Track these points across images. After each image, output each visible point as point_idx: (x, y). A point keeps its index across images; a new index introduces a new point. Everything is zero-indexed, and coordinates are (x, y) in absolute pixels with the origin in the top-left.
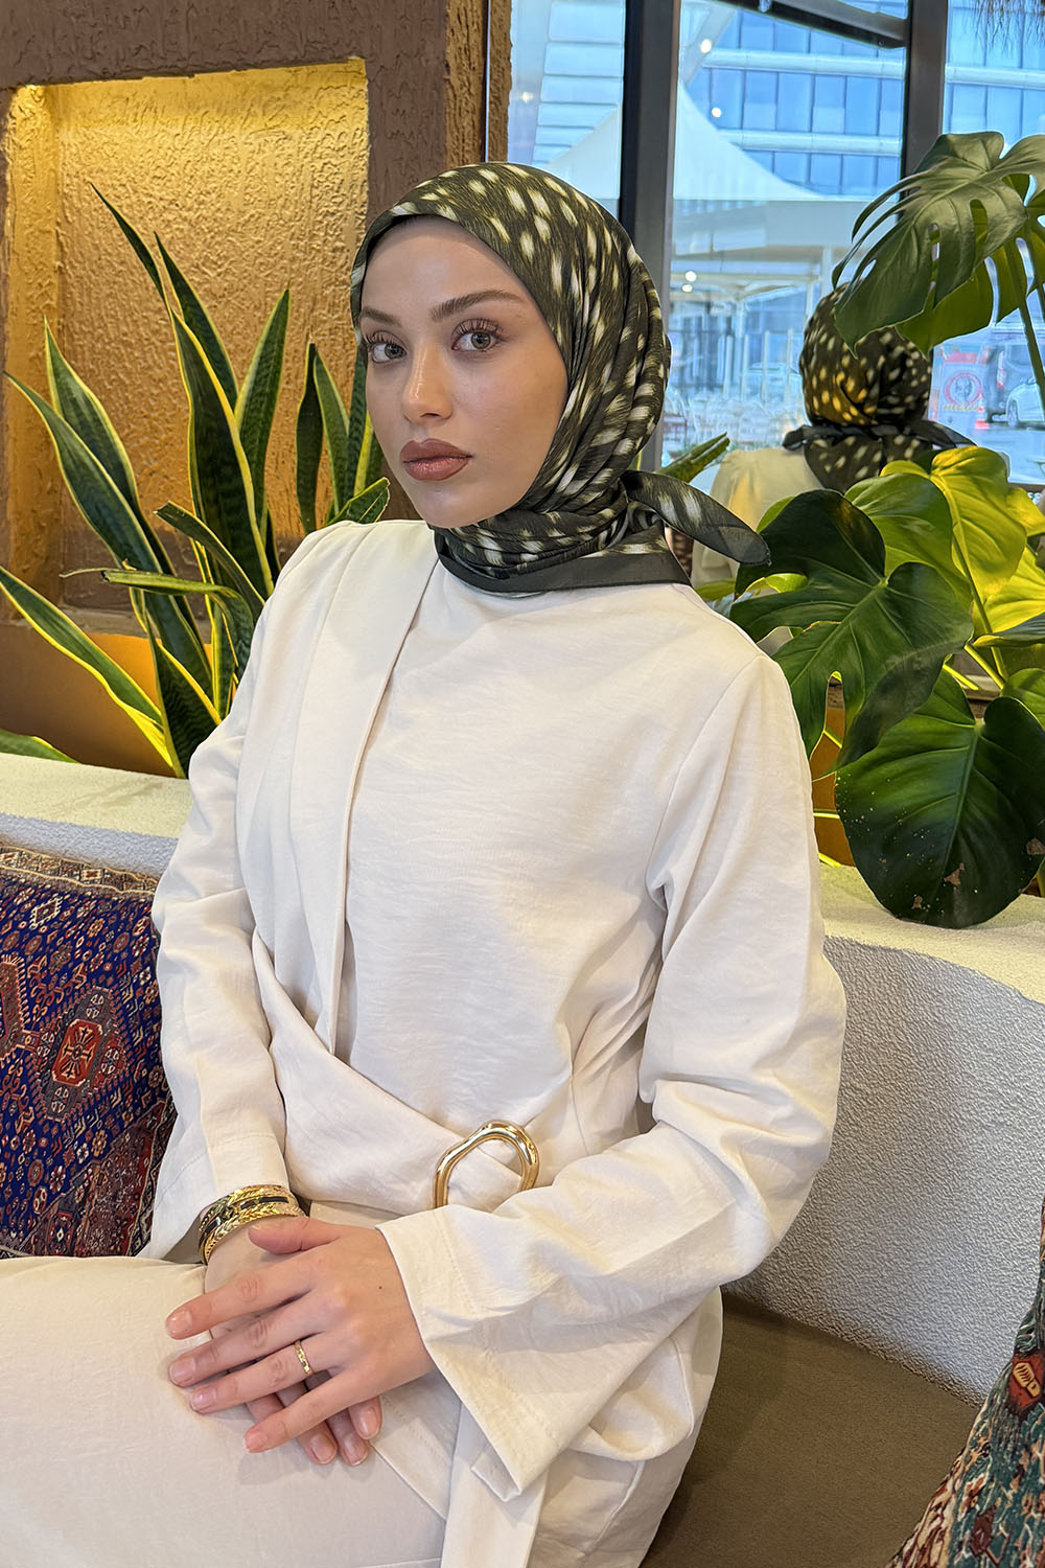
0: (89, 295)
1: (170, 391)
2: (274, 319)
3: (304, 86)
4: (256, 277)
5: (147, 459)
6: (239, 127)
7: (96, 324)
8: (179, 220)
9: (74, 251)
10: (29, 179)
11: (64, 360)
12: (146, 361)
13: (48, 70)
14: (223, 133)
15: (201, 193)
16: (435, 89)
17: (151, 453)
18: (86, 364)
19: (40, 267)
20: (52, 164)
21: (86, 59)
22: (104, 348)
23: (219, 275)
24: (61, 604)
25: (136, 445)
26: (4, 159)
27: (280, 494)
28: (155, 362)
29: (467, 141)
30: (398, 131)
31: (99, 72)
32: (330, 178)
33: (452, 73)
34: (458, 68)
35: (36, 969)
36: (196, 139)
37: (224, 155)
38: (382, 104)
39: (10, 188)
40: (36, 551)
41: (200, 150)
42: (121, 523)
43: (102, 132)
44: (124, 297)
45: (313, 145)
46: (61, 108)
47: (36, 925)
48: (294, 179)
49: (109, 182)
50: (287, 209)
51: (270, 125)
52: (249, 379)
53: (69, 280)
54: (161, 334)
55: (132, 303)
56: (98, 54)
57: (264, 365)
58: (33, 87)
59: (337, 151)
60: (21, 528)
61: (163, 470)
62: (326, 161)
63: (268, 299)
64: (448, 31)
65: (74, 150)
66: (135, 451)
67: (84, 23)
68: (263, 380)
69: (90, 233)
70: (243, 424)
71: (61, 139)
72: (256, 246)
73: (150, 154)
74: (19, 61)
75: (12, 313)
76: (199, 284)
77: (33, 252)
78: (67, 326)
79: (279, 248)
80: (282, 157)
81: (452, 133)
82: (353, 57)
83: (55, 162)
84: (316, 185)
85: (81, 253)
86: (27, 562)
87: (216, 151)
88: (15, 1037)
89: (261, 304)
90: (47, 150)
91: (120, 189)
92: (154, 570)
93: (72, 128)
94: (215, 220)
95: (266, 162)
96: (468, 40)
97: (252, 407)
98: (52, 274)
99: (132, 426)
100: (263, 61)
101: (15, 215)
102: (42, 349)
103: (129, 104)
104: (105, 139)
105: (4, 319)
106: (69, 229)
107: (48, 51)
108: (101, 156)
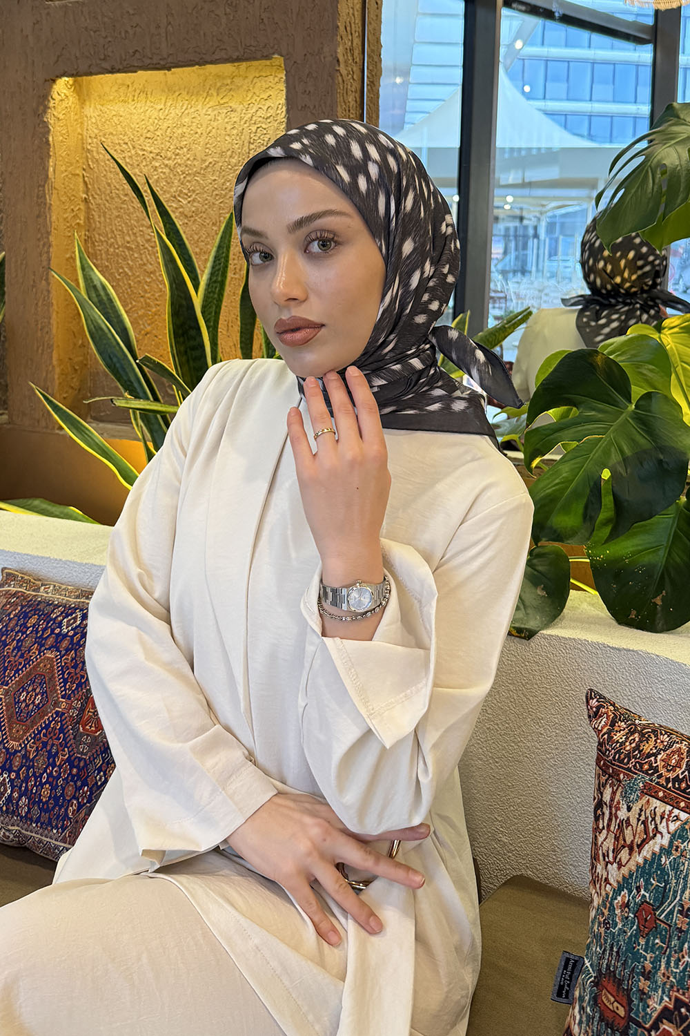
0: (105, 216)
1: (158, 279)
2: (223, 232)
3: (245, 75)
4: (213, 204)
5: (144, 325)
6: (201, 103)
7: (110, 236)
8: (162, 166)
9: (94, 187)
10: (65, 140)
11: (88, 260)
12: (142, 260)
13: (76, 67)
14: (191, 108)
15: (177, 148)
16: (330, 76)
17: (146, 321)
18: (103, 262)
19: (72, 198)
20: (79, 130)
21: (100, 59)
22: (114, 251)
23: (189, 202)
24: (89, 420)
25: (136, 315)
26: (48, 127)
27: (230, 347)
28: (148, 260)
29: (351, 111)
30: (306, 105)
31: (110, 69)
32: (261, 137)
33: (341, 66)
34: (345, 62)
35: (67, 659)
36: (173, 112)
37: (192, 122)
38: (295, 88)
39: (52, 146)
40: (73, 385)
41: (176, 119)
42: (125, 367)
43: (112, 108)
44: (127, 217)
45: (250, 115)
46: (85, 92)
47: (66, 631)
48: (238, 138)
49: (117, 142)
50: (234, 158)
51: (222, 102)
52: (207, 271)
53: (91, 207)
54: (151, 242)
55: (132, 222)
56: (109, 56)
57: (218, 262)
58: (67, 79)
59: (267, 118)
60: (63, 370)
61: (154, 331)
62: (259, 126)
63: (222, 218)
64: (339, 37)
65: (93, 120)
66: (135, 319)
67: (99, 35)
68: (217, 273)
69: (105, 175)
70: (204, 301)
71: (85, 113)
72: (213, 183)
73: (143, 122)
74: (57, 61)
75: (55, 229)
76: (176, 208)
77: (68, 188)
78: (91, 237)
79: (228, 184)
80: (230, 123)
81: (341, 106)
82: (276, 56)
83: (82, 128)
84: (252, 141)
85: (99, 188)
86: (66, 392)
87: (186, 120)
88: (55, 703)
89: (216, 222)
90: (76, 120)
91: (124, 146)
92: (148, 399)
93: (92, 105)
94: (186, 166)
95: (220, 127)
96: (352, 43)
97: (210, 290)
98: (80, 202)
99: (134, 303)
100: (217, 60)
101: (55, 164)
102: (74, 252)
103: (130, 89)
104: (114, 113)
105: (49, 233)
106: (91, 172)
107: (75, 54)
108: (112, 124)
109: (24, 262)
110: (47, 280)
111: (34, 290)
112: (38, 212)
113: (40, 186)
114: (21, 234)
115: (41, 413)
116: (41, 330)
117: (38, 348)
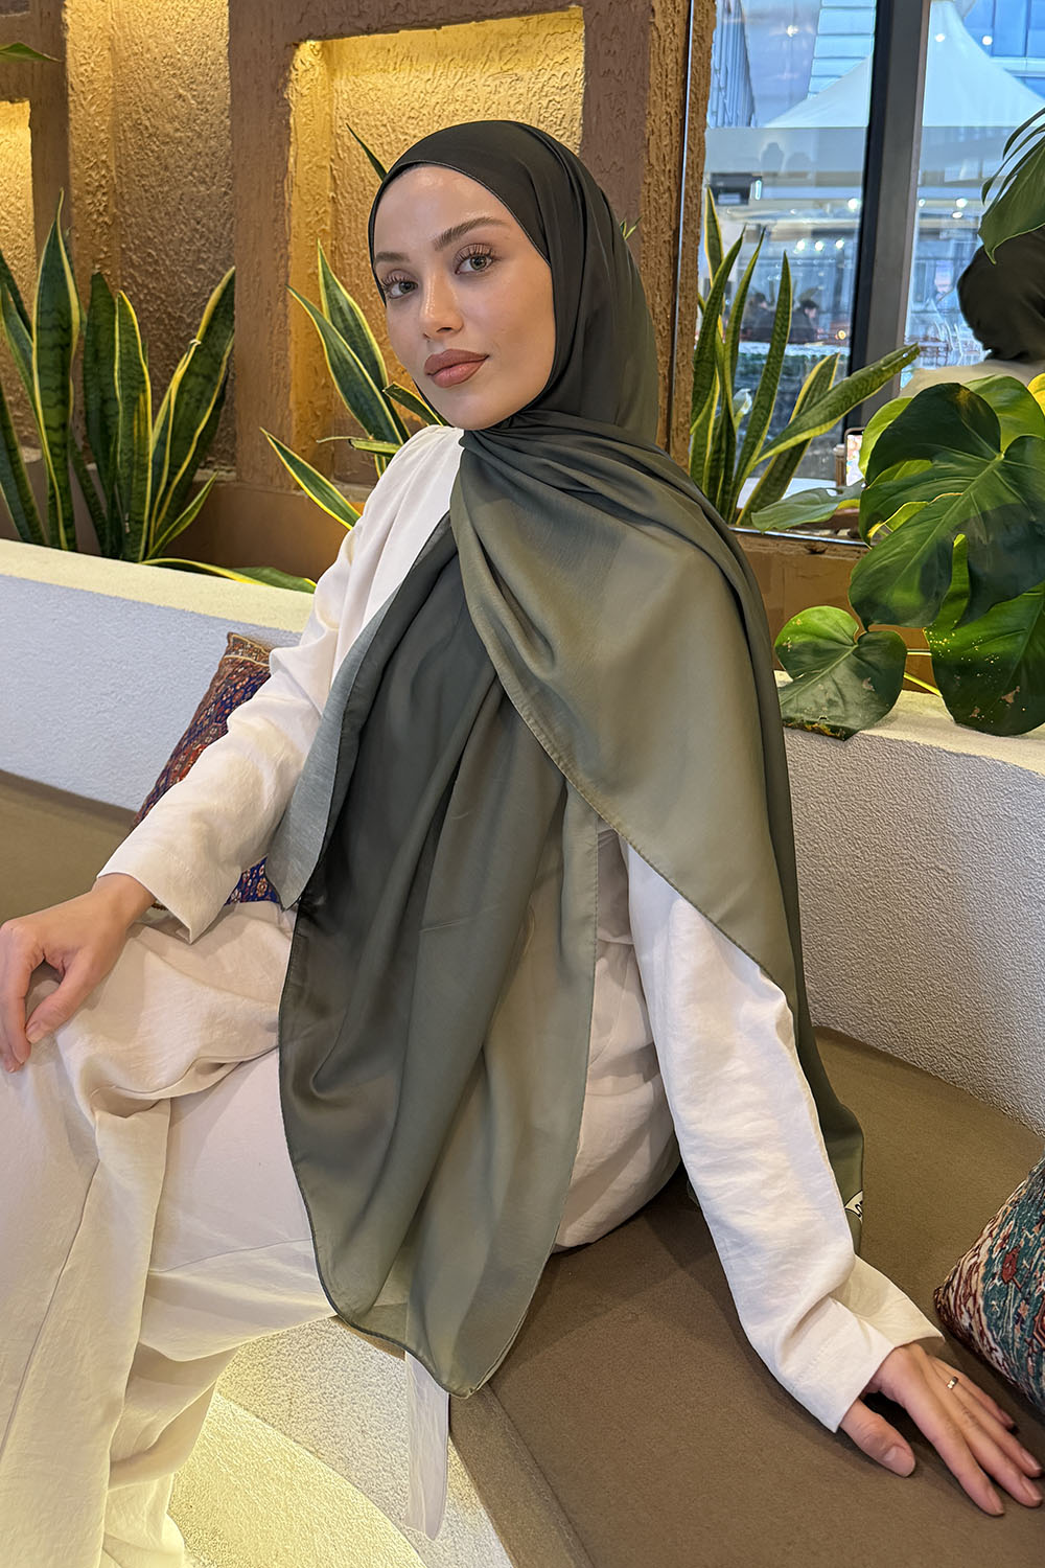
0: (357, 220)
3: (536, 32)
6: (479, 70)
7: (361, 246)
9: (344, 183)
10: (309, 122)
11: (335, 277)
13: (324, 28)
14: (466, 77)
16: (642, 31)
18: (352, 280)
19: (317, 197)
20: (327, 109)
21: (354, 17)
24: (332, 479)
26: (289, 106)
29: (669, 76)
30: (609, 70)
31: (364, 27)
32: (554, 114)
33: (657, 17)
34: (663, 12)
36: (443, 83)
37: (467, 96)
38: (596, 46)
39: (293, 129)
40: (313, 435)
41: (446, 93)
43: (368, 79)
45: (540, 85)
46: (336, 62)
48: (524, 115)
49: (373, 123)
51: (505, 68)
53: (340, 208)
56: (365, 12)
58: (313, 42)
59: (562, 88)
60: (301, 415)
62: (551, 98)
65: (345, 96)
69: (357, 167)
71: (335, 87)
73: (406, 98)
74: (301, 21)
75: (295, 236)
77: (312, 184)
78: (340, 246)
80: (514, 98)
81: (655, 69)
82: (573, 6)
83: (331, 107)
85: (351, 184)
86: (305, 444)
87: (460, 93)
90: (324, 96)
91: (382, 129)
93: (345, 77)
98: (327, 203)
100: (499, 13)
101: (297, 154)
102: (317, 267)
103: (391, 53)
104: (371, 86)
105: (287, 242)
106: (341, 164)
107: (323, 11)
108: (367, 101)
109: (258, 279)
110: (284, 300)
111: (269, 314)
112: (273, 217)
113: (278, 182)
114: (255, 243)
115: (275, 469)
116: (277, 364)
117: (272, 386)
